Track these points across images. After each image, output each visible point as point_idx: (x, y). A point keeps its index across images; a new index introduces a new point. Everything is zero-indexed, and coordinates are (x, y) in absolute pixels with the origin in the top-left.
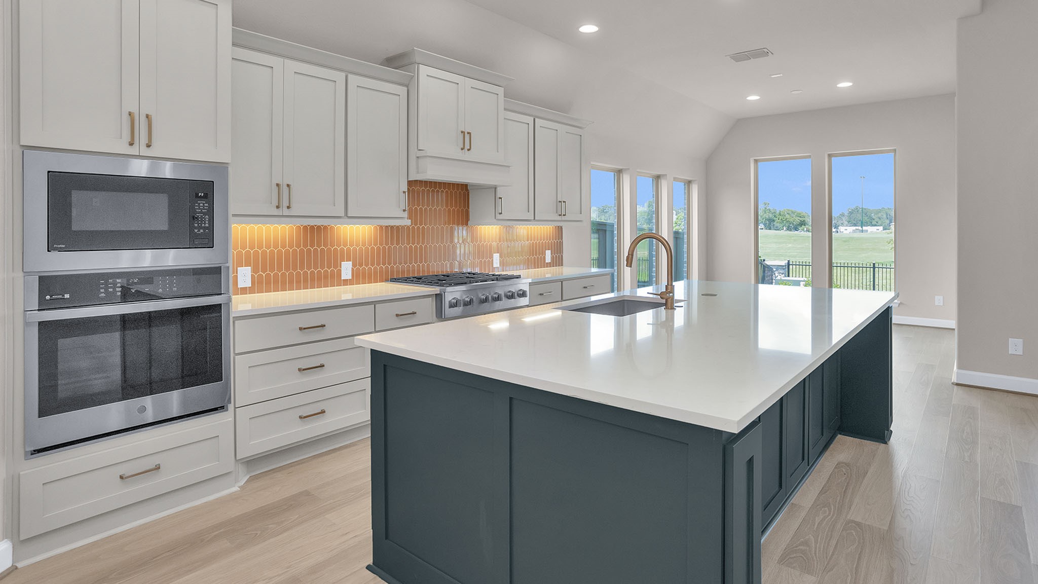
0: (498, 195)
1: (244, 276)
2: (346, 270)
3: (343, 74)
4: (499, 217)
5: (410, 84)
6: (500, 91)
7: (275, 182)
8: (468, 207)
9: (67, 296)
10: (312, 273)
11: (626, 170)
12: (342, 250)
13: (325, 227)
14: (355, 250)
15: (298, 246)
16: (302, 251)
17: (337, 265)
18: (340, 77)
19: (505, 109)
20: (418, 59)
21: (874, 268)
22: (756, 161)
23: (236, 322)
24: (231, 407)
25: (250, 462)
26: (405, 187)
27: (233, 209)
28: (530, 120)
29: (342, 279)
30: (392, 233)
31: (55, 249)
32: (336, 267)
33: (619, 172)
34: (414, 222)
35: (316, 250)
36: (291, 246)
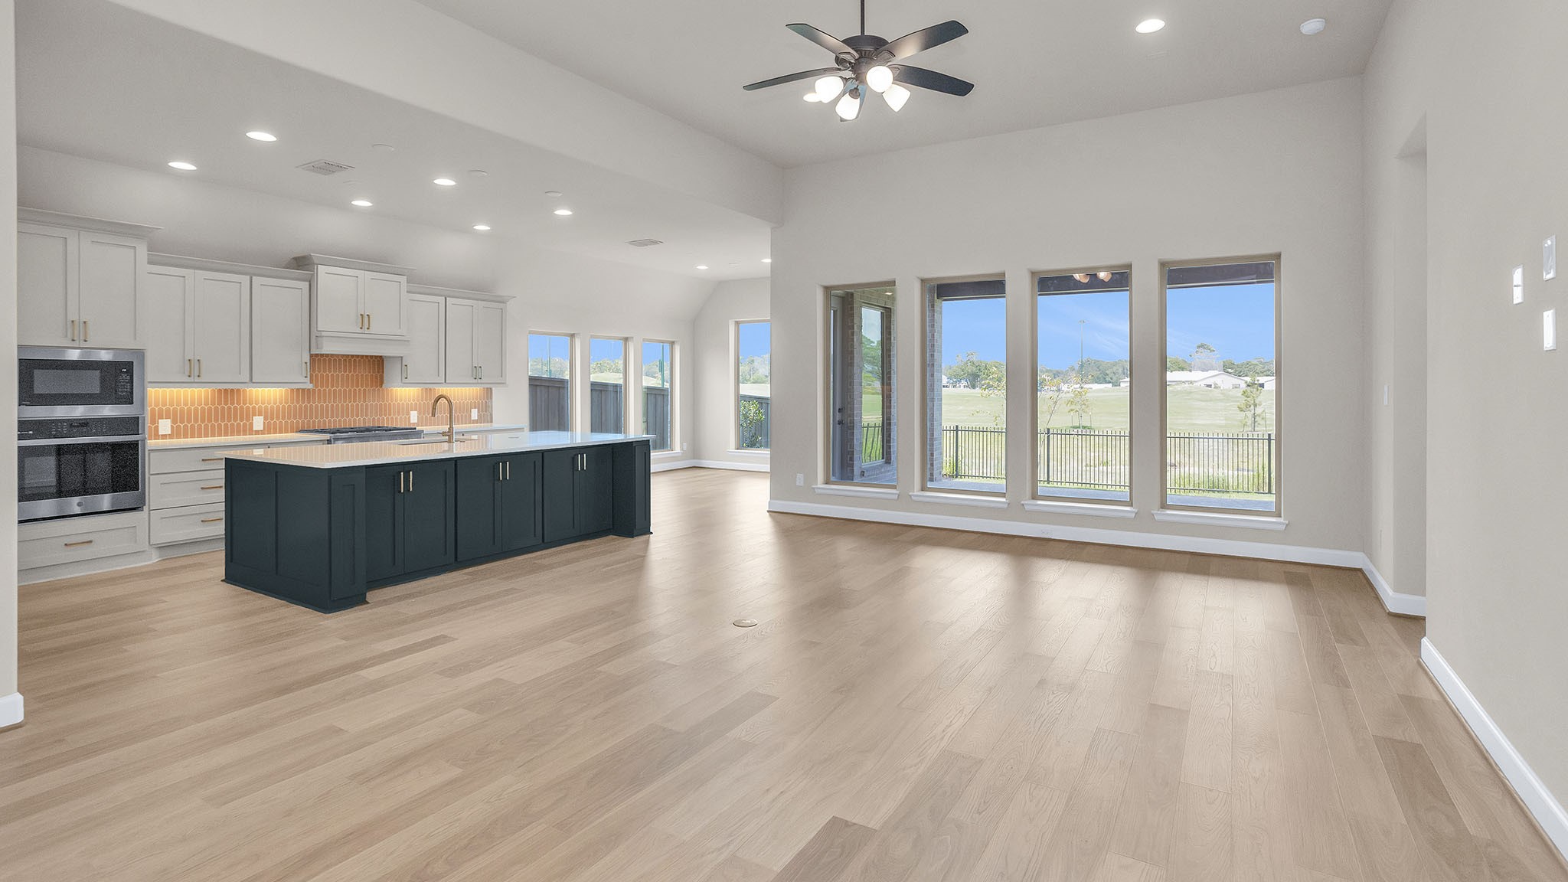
0: (404, 364)
1: (165, 426)
2: (258, 422)
3: (248, 277)
4: (404, 380)
5: (311, 282)
6: (403, 279)
7: (187, 358)
8: (383, 372)
9: (31, 432)
10: (232, 425)
11: (578, 334)
12: (254, 408)
13: (238, 390)
14: (266, 408)
15: (213, 403)
16: (216, 409)
17: (249, 418)
18: (245, 279)
19: (408, 292)
20: (316, 261)
21: (957, 430)
22: (737, 323)
23: (152, 454)
24: (146, 508)
25: (161, 547)
26: (307, 358)
27: (149, 377)
28: (441, 300)
29: (254, 429)
30: (302, 393)
31: (23, 404)
32: (248, 419)
33: (572, 336)
34: (316, 386)
35: (229, 408)
36: (206, 404)
